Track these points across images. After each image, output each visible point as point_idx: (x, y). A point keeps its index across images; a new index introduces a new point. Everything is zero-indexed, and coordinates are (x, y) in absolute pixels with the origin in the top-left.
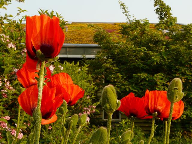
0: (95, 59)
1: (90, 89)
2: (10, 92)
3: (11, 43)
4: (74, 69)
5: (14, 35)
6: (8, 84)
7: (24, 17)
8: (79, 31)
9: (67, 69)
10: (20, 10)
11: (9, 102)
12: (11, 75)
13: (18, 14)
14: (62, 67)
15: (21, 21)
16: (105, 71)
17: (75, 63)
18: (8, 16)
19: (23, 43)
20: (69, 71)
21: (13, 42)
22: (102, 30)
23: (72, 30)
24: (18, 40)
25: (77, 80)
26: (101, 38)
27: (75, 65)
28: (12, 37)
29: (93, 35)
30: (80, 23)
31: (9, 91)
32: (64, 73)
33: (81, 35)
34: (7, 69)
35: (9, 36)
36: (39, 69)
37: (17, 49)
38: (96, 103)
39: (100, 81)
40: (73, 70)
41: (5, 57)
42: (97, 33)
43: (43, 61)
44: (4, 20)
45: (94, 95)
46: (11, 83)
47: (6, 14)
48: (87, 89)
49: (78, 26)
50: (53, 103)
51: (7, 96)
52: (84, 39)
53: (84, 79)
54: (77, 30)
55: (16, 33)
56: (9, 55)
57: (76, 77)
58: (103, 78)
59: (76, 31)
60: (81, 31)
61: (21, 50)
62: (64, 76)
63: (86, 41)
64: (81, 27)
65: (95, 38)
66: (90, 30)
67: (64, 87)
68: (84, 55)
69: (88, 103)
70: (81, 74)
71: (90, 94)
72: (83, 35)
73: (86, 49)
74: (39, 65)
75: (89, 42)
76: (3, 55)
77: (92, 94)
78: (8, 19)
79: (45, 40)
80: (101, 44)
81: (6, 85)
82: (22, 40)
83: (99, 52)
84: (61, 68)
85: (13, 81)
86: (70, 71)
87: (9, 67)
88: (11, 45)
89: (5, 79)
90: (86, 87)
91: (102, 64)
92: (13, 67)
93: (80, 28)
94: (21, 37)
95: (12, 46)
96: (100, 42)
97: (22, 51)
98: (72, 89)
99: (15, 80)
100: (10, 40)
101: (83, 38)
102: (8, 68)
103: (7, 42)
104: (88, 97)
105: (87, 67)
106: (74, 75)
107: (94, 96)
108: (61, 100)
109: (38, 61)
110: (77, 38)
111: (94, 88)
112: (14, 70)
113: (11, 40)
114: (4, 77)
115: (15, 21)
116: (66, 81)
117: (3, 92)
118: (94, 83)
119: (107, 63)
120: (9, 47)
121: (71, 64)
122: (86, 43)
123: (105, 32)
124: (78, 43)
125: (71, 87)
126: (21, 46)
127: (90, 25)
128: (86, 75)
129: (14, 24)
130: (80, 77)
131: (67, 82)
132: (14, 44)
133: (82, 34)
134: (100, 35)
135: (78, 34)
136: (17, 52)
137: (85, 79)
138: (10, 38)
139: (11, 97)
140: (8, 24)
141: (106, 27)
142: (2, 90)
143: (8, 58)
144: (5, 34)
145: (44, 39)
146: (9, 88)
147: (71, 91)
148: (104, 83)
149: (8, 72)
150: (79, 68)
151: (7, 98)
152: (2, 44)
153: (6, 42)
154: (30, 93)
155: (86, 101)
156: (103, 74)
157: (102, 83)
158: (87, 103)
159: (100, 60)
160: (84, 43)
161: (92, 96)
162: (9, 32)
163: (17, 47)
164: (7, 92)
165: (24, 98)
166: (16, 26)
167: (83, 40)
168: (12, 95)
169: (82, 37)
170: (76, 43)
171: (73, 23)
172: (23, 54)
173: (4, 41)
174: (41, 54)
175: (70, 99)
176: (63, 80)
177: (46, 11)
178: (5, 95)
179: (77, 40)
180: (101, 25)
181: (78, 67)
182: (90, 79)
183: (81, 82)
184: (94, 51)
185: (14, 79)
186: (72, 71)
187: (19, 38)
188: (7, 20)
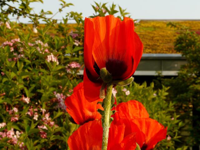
0: (177, 78)
1: (171, 125)
2: (51, 130)
3: (51, 54)
4: (147, 94)
5: (56, 42)
6: (47, 117)
7: (69, 14)
8: (151, 33)
9: (135, 94)
10: (63, 3)
11: (49, 145)
12: (52, 104)
13: (60, 10)
14: (128, 91)
15: (66, 20)
16: (193, 97)
17: (148, 85)
18: (45, 13)
19: (68, 54)
20: (138, 97)
21: (55, 53)
22: (188, 32)
23: (140, 32)
24: (61, 49)
25: (151, 110)
26: (186, 44)
27: (147, 88)
28: (52, 45)
29: (174, 39)
30: (153, 21)
31: (50, 128)
32: (135, 102)
33: (155, 40)
34: (45, 95)
35: (48, 44)
36: (104, 97)
37: (60, 64)
38: (182, 147)
39: (185, 112)
40: (145, 95)
41: (43, 75)
42: (181, 37)
43: (110, 85)
44: (39, 19)
45: (178, 135)
46: (51, 116)
47: (42, 11)
48: (167, 125)
49: (150, 26)
50: (121, 147)
51: (47, 135)
52: (159, 46)
53: (162, 109)
54: (149, 33)
55: (58, 39)
56: (47, 73)
57: (149, 106)
58: (190, 108)
59: (147, 34)
60: (155, 34)
61: (65, 64)
62: (135, 106)
63: (162, 49)
64: (155, 27)
65: (177, 44)
66: (169, 32)
67: (136, 122)
68: (160, 72)
69: (169, 147)
70: (157, 102)
71: (172, 134)
72: (158, 40)
73: (162, 62)
74: (104, 91)
75: (167, 51)
76: (40, 72)
77: (175, 133)
78: (46, 17)
79: (113, 53)
80: (186, 54)
81: (44, 119)
82: (66, 49)
83: (184, 67)
84: (126, 93)
85: (54, 112)
86: (140, 97)
87: (48, 90)
88: (51, 58)
89: (42, 108)
90: (165, 122)
91: (188, 86)
92: (54, 91)
93: (153, 29)
94: (66, 45)
95: (53, 58)
96: (186, 50)
97: (67, 67)
98: (148, 125)
99: (57, 111)
100: (49, 50)
101: (158, 44)
102: (47, 93)
103: (45, 52)
104: (169, 138)
105: (167, 91)
106: (146, 104)
107: (178, 137)
108: (134, 144)
109: (102, 85)
110: (149, 45)
111: (177, 124)
112: (56, 96)
113: (52, 49)
114: (41, 106)
115: (56, 20)
116: (137, 114)
117: (42, 129)
118: (178, 116)
119: (196, 84)
120: (49, 61)
121: (142, 87)
122: (163, 53)
123: (195, 35)
124: (150, 52)
125: (146, 123)
126: (66, 59)
127: (171, 24)
128: (165, 104)
129: (54, 25)
130: (155, 107)
131: (140, 116)
132: (55, 55)
133: (156, 38)
134: (186, 40)
135: (149, 38)
136: (60, 68)
137: (164, 110)
138: (49, 47)
139: (52, 138)
140: (46, 24)
141: (195, 27)
142: (38, 126)
143: (46, 77)
144: (43, 41)
145: (111, 51)
146: (49, 123)
147: (147, 129)
148: (191, 115)
149: (48, 98)
150: (154, 91)
151: (47, 138)
152: (39, 57)
153: (43, 53)
154: (85, 132)
155: (166, 144)
156: (189, 101)
157: (189, 116)
158: (167, 148)
159: (186, 79)
160: (159, 53)
161: (174, 136)
162: (47, 38)
163: (59, 60)
164: (47, 129)
165: (77, 140)
166: (59, 29)
167: (158, 48)
168: (54, 134)
169: (156, 43)
170: (147, 53)
171: (142, 21)
172: (69, 71)
173: (42, 51)
174: (106, 74)
175: (145, 141)
176: (132, 112)
177: (104, 5)
178: (44, 133)
179: (148, 47)
180: (186, 23)
181: (152, 91)
182: (172, 109)
183: (158, 114)
184: (176, 65)
185: (56, 109)
186: (143, 97)
187: (63, 47)
188: (43, 19)
